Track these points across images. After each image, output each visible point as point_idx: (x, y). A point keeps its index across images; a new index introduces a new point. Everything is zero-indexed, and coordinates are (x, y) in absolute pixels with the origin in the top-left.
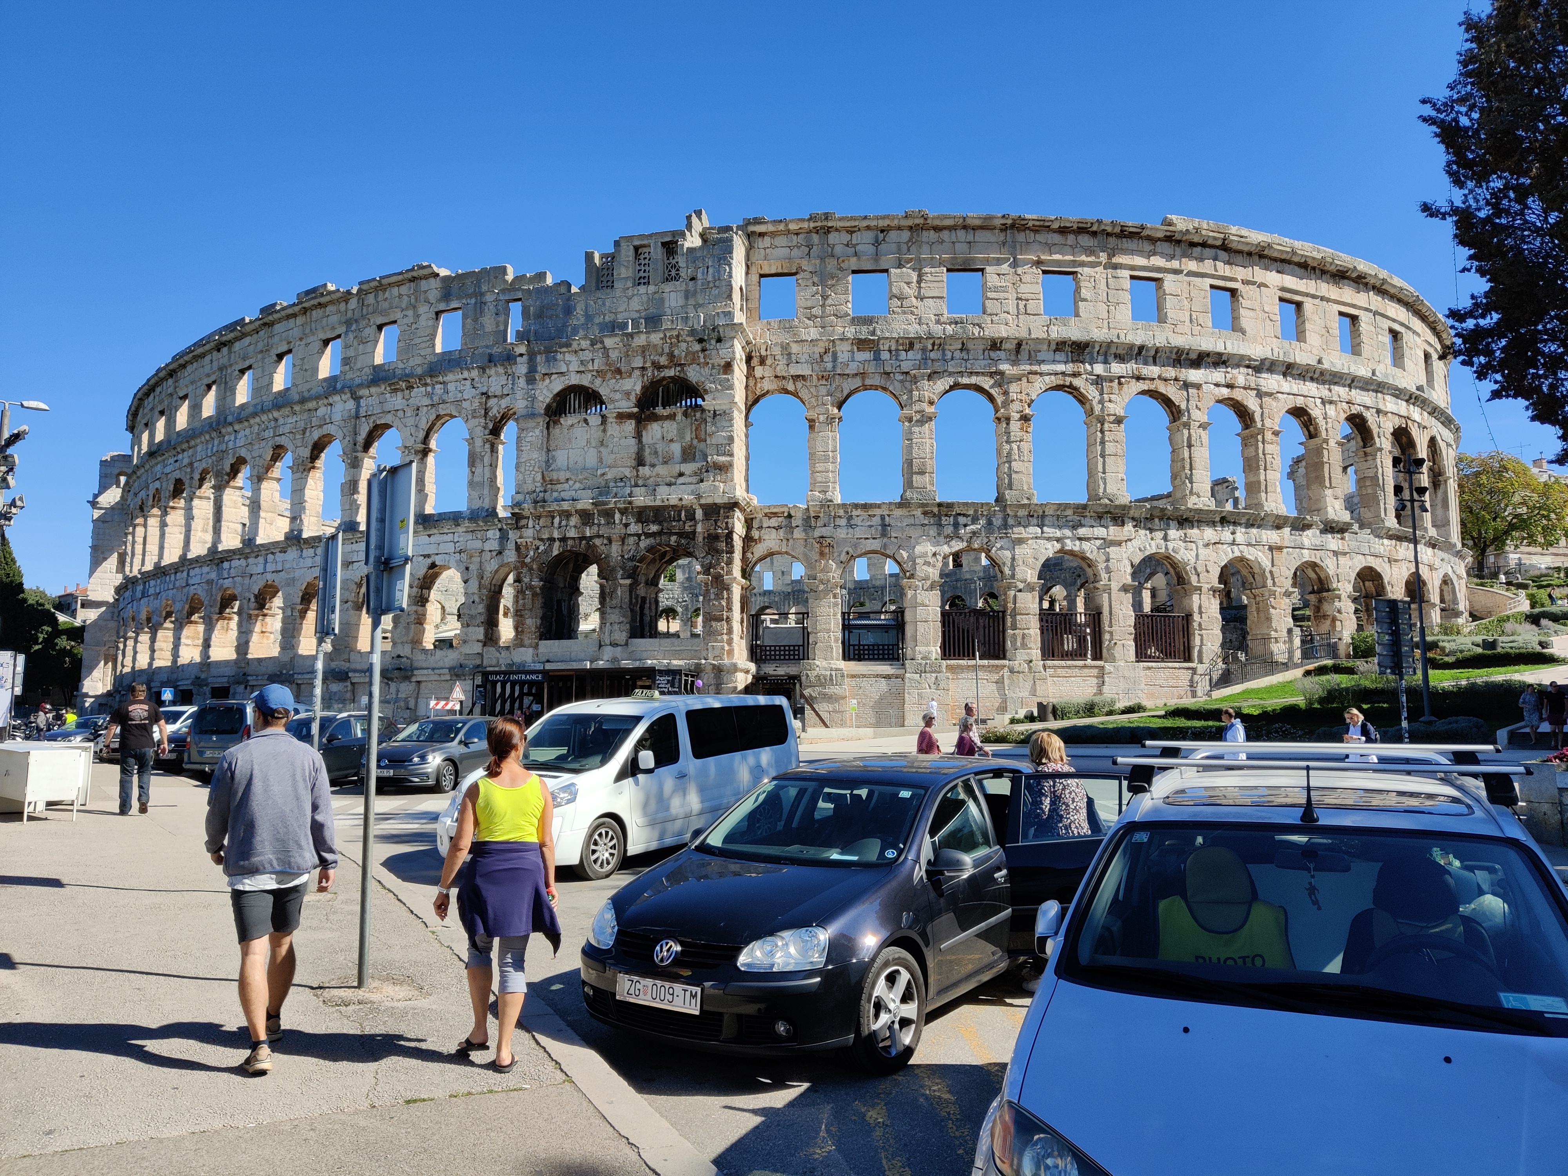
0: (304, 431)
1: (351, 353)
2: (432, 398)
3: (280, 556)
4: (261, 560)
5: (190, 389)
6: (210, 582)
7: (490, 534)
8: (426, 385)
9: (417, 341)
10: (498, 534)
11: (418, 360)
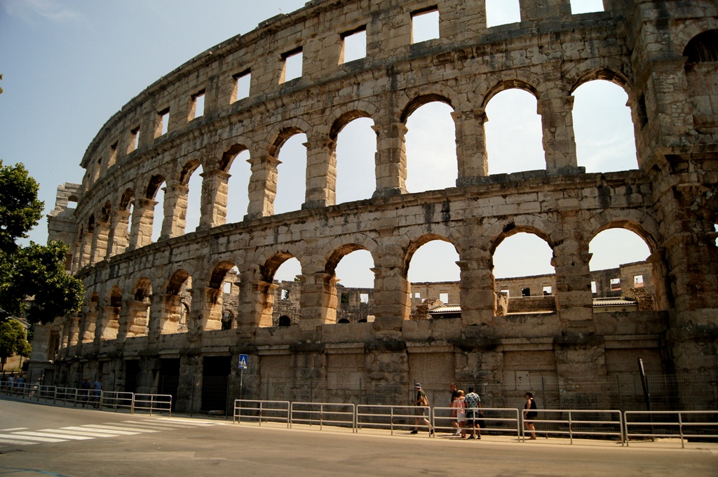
0: (323, 111)
1: (380, 37)
2: (493, 66)
3: (296, 228)
4: (270, 232)
5: (172, 103)
6: (200, 258)
7: (587, 192)
8: (484, 54)
9: (466, 19)
10: (596, 192)
11: (470, 35)
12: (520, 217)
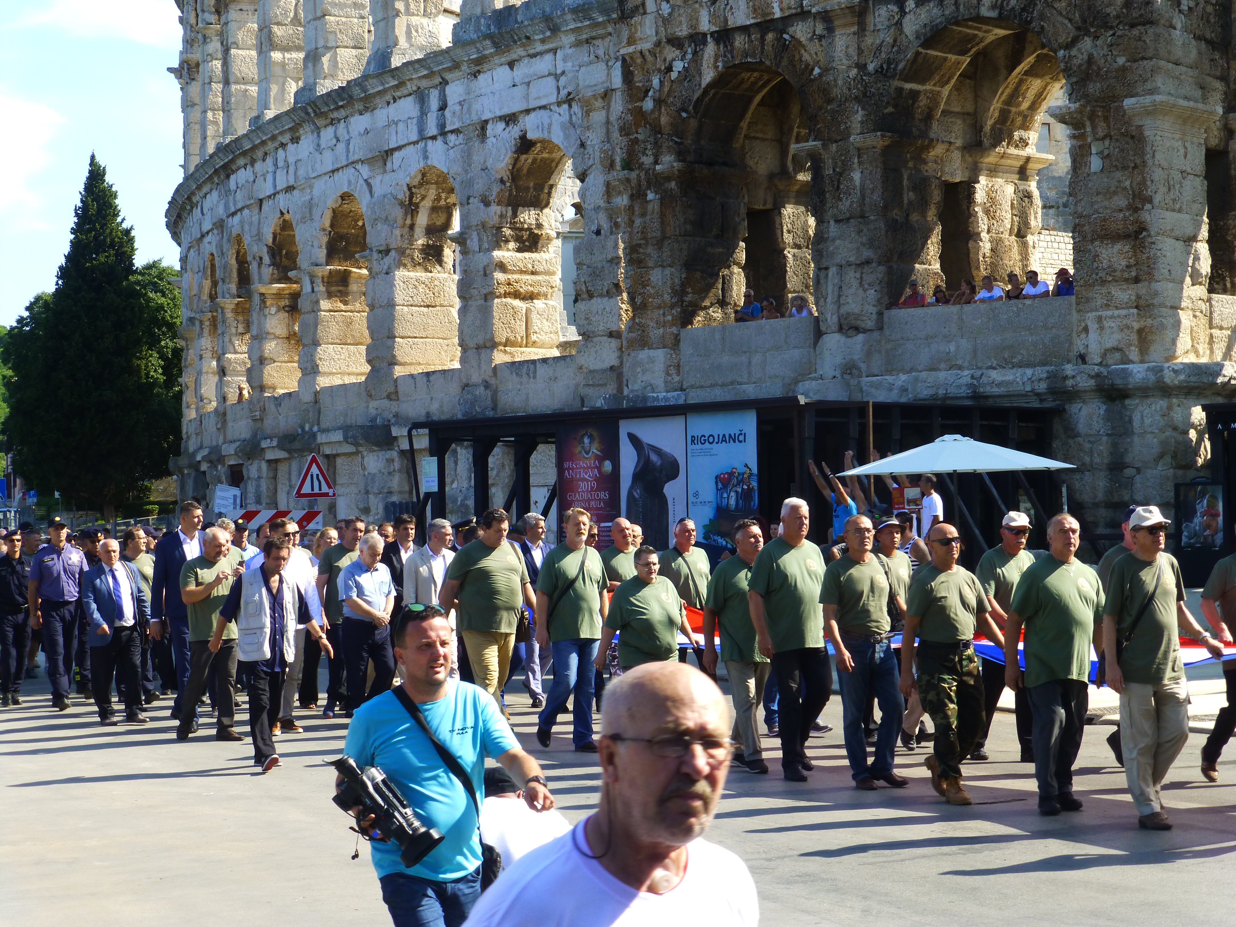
12: (533, 115)
